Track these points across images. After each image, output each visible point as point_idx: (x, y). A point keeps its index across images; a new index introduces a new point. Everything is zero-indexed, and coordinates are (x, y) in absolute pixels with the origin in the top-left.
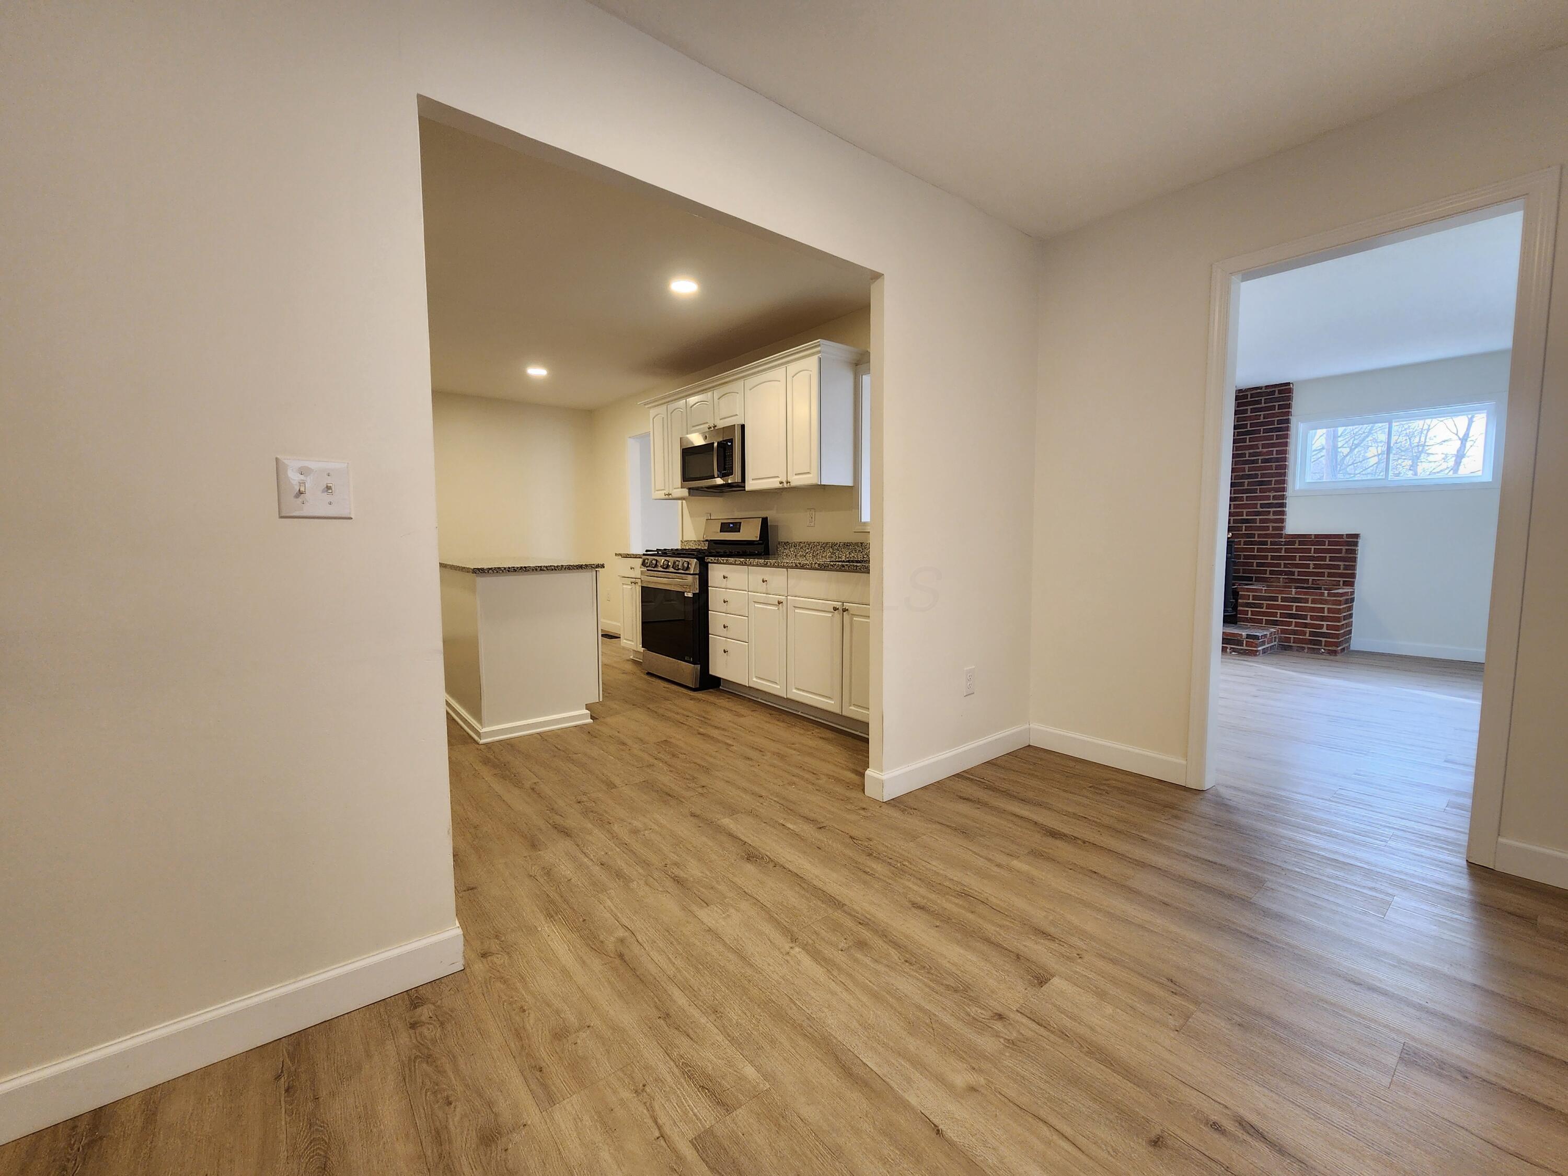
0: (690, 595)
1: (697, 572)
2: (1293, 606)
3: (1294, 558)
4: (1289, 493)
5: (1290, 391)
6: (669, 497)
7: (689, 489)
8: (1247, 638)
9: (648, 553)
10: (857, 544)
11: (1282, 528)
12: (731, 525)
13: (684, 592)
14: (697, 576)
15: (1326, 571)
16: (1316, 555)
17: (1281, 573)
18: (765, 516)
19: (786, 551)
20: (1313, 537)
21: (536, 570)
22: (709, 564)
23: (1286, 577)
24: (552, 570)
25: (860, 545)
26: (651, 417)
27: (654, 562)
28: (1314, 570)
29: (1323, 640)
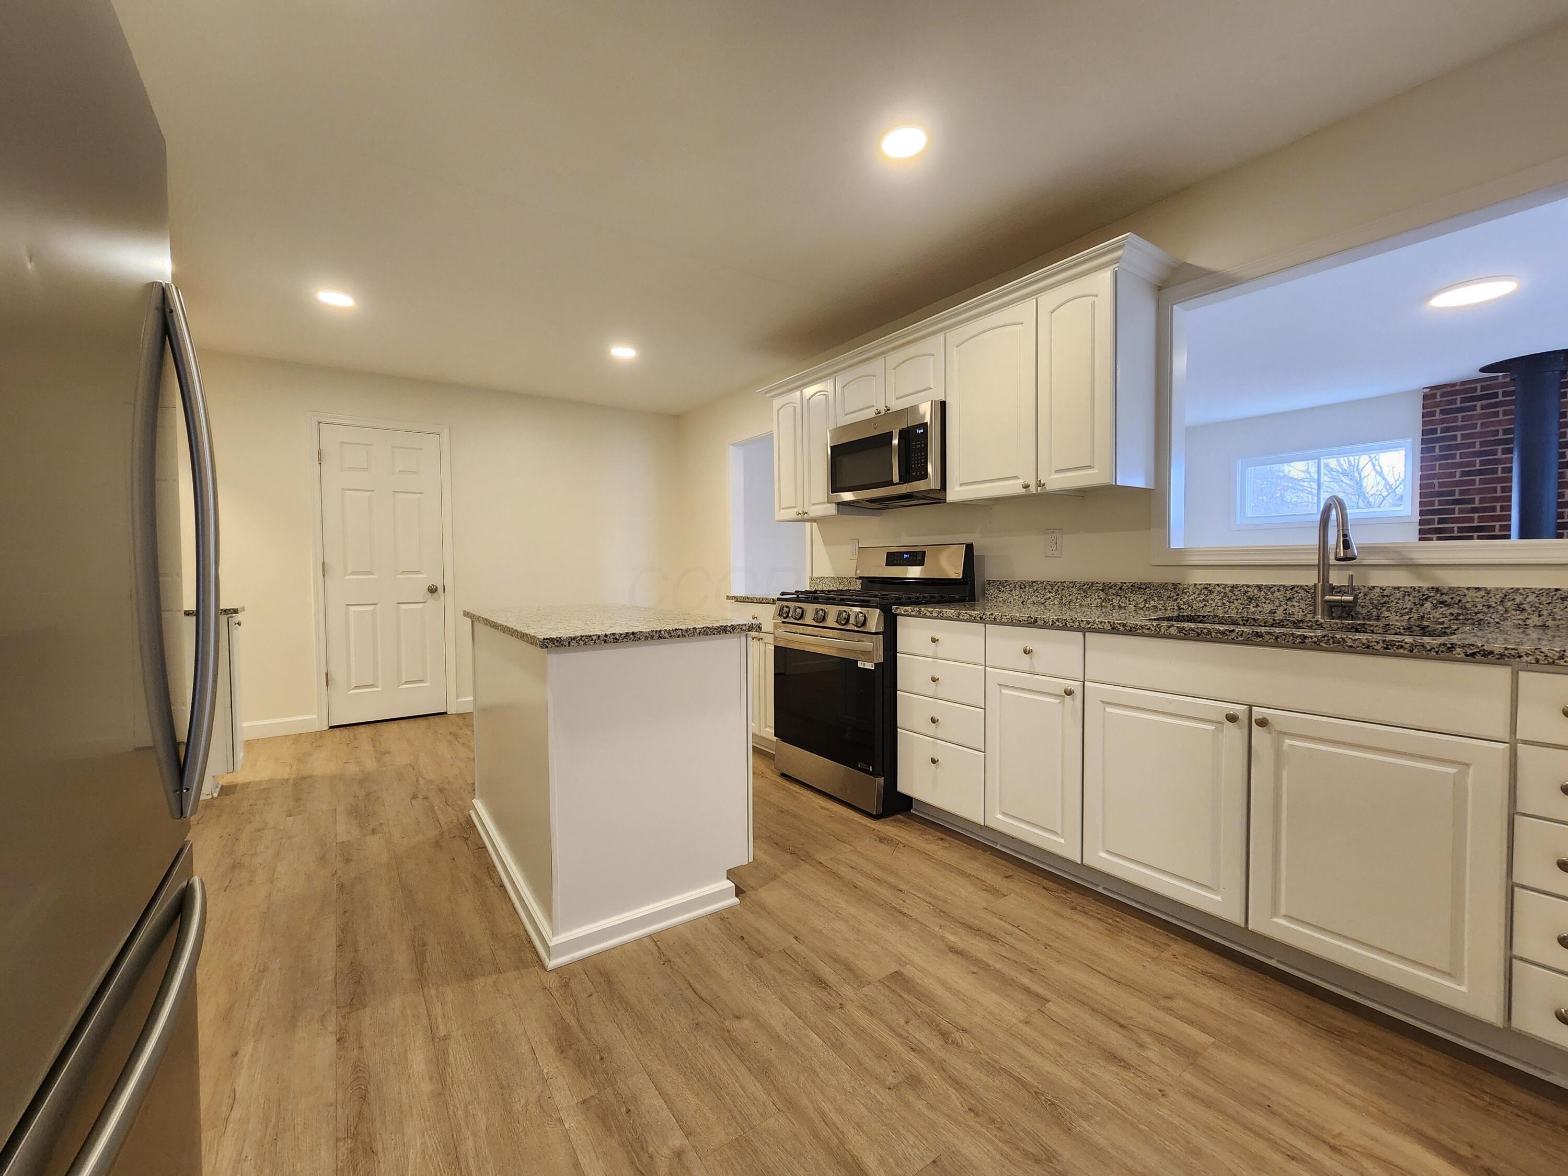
0: (869, 666)
1: (881, 629)
6: (803, 518)
7: (838, 504)
9: (784, 597)
10: (1164, 586)
12: (905, 556)
13: (857, 661)
14: (881, 636)
18: (969, 542)
19: (1005, 596)
21: (652, 637)
22: (898, 617)
24: (679, 636)
25: (1170, 587)
26: (775, 408)
27: (799, 611)
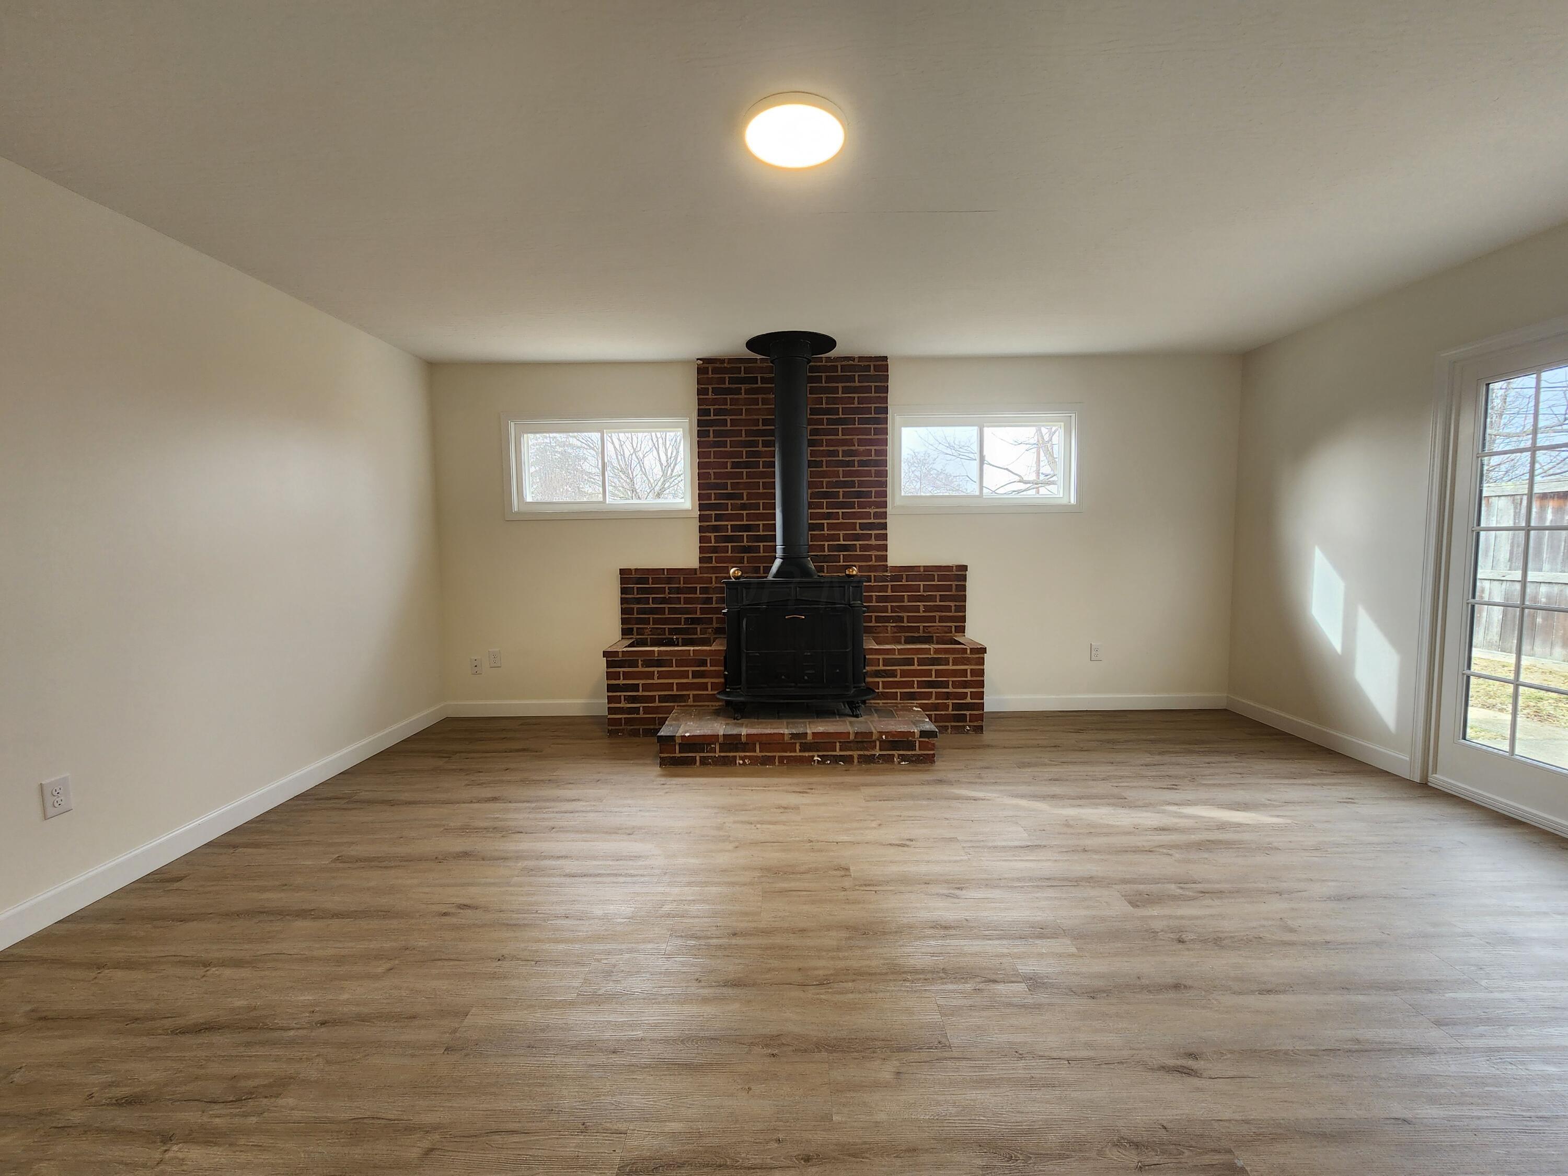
2: (931, 670)
3: (901, 599)
4: (890, 510)
5: (886, 368)
8: (920, 737)
11: (885, 558)
15: (937, 614)
16: (925, 594)
17: (887, 619)
20: (922, 570)
23: (894, 625)
28: (924, 614)
29: (968, 713)
